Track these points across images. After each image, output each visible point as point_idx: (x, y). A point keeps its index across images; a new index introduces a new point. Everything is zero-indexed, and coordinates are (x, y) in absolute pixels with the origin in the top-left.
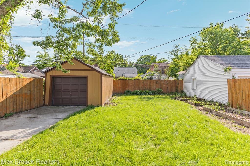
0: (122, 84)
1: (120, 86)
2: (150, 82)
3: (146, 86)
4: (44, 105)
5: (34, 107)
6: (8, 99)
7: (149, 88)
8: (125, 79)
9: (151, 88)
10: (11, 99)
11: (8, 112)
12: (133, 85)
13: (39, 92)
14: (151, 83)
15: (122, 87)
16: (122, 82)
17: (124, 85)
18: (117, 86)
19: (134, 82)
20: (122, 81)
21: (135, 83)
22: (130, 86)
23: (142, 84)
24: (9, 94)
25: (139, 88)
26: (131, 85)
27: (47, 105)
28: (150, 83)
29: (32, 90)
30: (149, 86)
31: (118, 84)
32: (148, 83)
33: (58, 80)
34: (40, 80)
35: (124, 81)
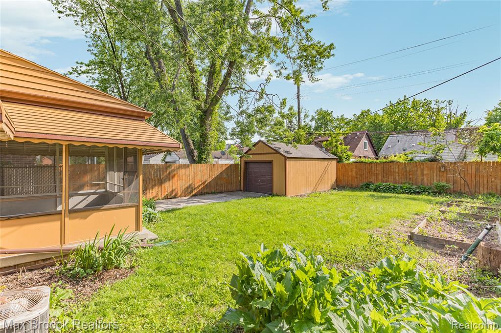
0: (358, 171)
1: (354, 175)
2: (422, 167)
3: (411, 176)
4: (240, 190)
5: (231, 190)
6: (213, 181)
7: (420, 180)
8: (365, 163)
9: (425, 179)
10: (215, 181)
11: (213, 191)
12: (381, 174)
13: (236, 177)
14: (426, 169)
15: (358, 176)
16: (358, 168)
17: (362, 173)
18: (350, 174)
19: (382, 168)
20: (358, 166)
21: (385, 168)
22: (374, 175)
23: (402, 173)
24: (214, 177)
25: (395, 179)
26: (377, 174)
27: (242, 191)
28: (423, 170)
29: (229, 174)
30: (420, 175)
31: (352, 171)
32: (417, 171)
33: (251, 165)
34: (236, 165)
35: (362, 166)
